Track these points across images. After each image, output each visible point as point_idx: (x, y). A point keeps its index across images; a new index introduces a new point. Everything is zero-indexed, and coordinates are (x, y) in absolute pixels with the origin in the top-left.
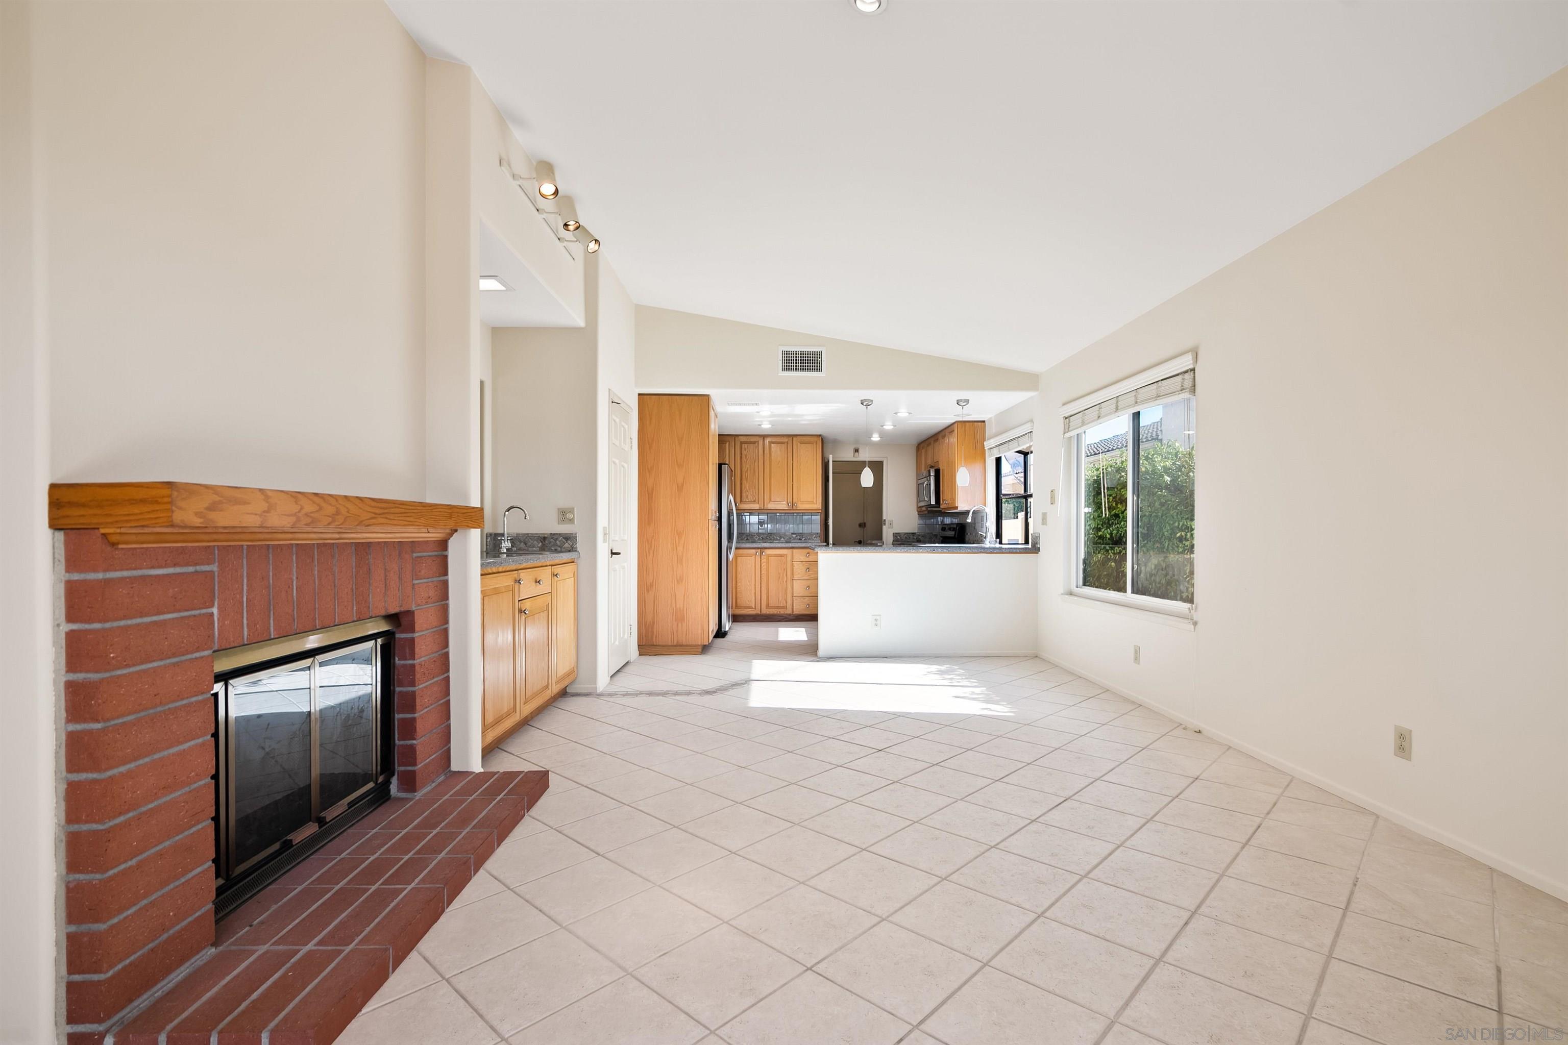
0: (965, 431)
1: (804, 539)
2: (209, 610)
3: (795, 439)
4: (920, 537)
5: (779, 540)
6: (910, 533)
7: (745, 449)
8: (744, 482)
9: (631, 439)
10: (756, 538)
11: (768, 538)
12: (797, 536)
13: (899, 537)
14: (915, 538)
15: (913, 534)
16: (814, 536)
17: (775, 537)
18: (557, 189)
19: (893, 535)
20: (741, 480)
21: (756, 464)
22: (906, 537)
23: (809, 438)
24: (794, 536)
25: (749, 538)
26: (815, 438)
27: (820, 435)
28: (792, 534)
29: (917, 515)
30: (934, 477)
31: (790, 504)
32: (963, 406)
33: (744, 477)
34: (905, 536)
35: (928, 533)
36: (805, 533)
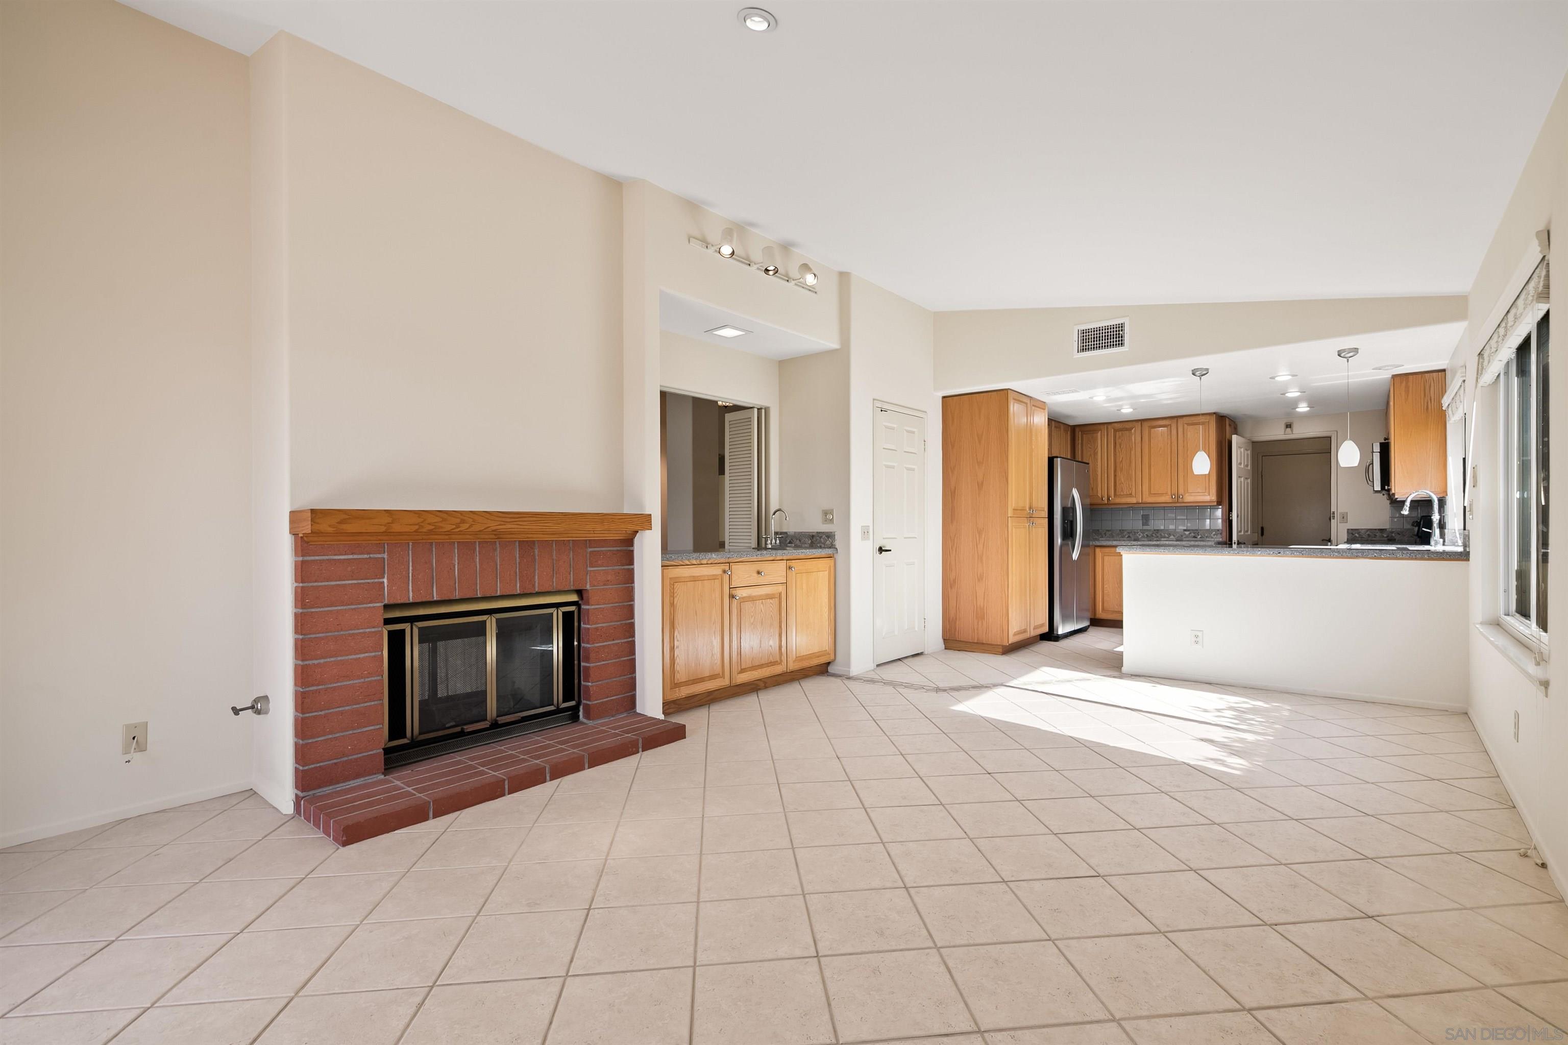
0: (1407, 387)
1: (1200, 536)
2: (381, 580)
3: (1180, 421)
4: (1393, 535)
5: (1167, 538)
6: (1376, 529)
7: (1120, 438)
8: (1119, 473)
9: (925, 441)
10: (1140, 535)
11: (1154, 535)
12: (1190, 533)
13: (1357, 535)
14: (1385, 536)
15: (1382, 530)
16: (1214, 533)
17: (1163, 535)
18: (733, 251)
19: (1348, 532)
20: (1115, 471)
21: (1133, 452)
22: (1368, 535)
23: (1199, 418)
24: (1187, 533)
25: (1131, 535)
26: (1208, 417)
27: (1214, 413)
28: (1185, 530)
31: (1174, 497)
32: (1348, 359)
33: (1118, 469)
34: (1368, 533)
35: (1408, 529)
36: (1201, 530)
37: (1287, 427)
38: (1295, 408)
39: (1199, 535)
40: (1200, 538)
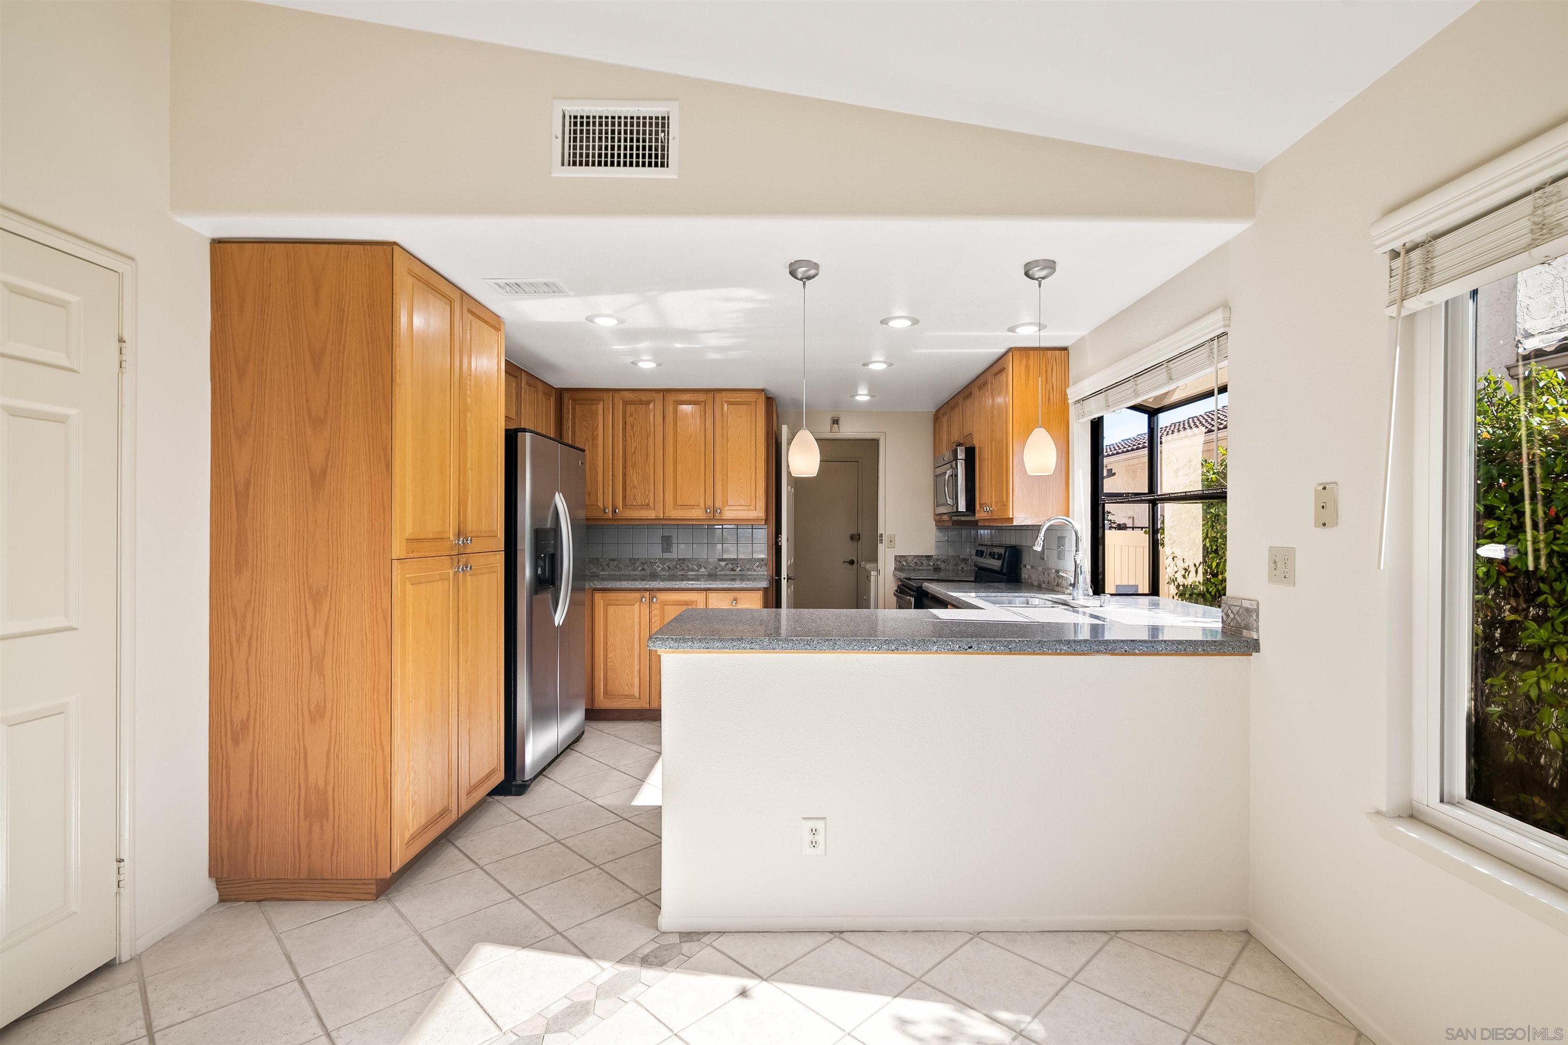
0: (1027, 366)
3: (718, 395)
4: (939, 563)
5: (697, 571)
6: (922, 556)
7: (631, 415)
8: (630, 470)
10: (658, 567)
11: (678, 567)
12: (727, 564)
13: (904, 563)
14: (932, 564)
15: (928, 557)
17: (691, 566)
19: (895, 559)
20: (624, 468)
21: (651, 439)
22: (915, 563)
23: (744, 394)
24: (723, 564)
25: (646, 567)
26: (755, 395)
27: (763, 390)
28: (720, 560)
29: (935, 527)
30: (963, 461)
31: (708, 511)
32: (1040, 280)
33: (629, 464)
34: (915, 560)
35: (953, 557)
36: (740, 560)
37: (834, 423)
38: (853, 396)
39: (738, 567)
40: (740, 571)
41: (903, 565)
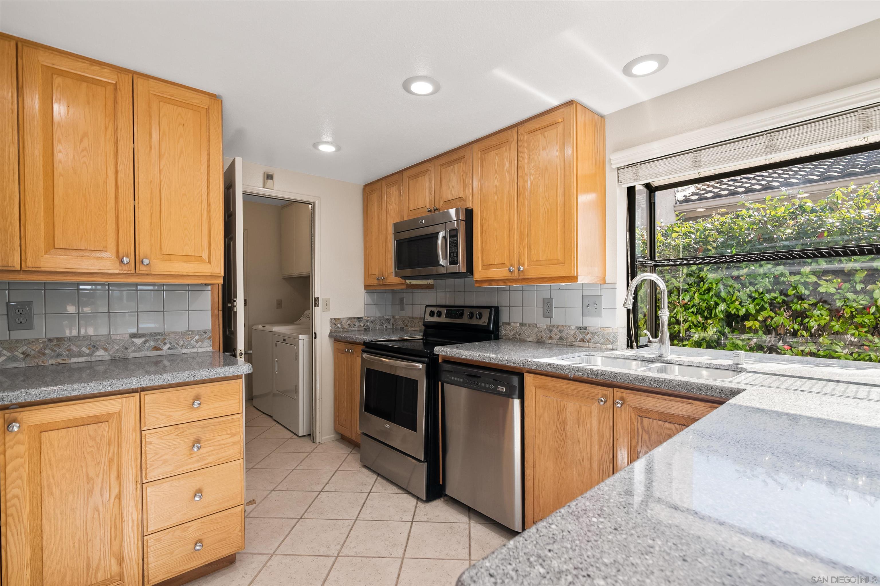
1: (168, 346)
4: (368, 323)
6: (354, 318)
12: (146, 342)
13: (339, 325)
14: (362, 325)
15: (360, 319)
16: (197, 337)
19: (331, 322)
22: (349, 325)
23: (188, 94)
24: (139, 341)
28: (133, 336)
29: (364, 291)
30: (464, 223)
34: (349, 322)
35: (379, 317)
36: (169, 334)
37: (268, 178)
38: (315, 145)
39: (165, 344)
40: (169, 349)
41: (338, 327)
